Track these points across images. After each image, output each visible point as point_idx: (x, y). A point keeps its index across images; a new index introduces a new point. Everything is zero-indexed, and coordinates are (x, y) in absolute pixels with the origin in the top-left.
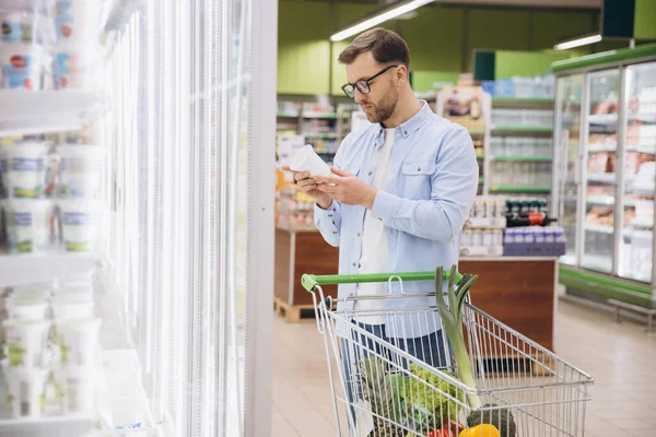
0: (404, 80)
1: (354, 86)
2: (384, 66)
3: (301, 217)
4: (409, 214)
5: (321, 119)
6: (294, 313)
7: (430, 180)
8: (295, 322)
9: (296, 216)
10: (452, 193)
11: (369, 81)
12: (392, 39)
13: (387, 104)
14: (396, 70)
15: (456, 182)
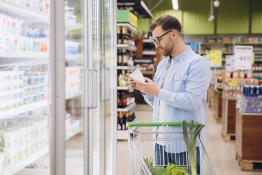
2: (166, 31)
3: (231, 93)
4: (173, 99)
6: (228, 138)
7: (185, 82)
8: (228, 142)
9: (228, 92)
10: (193, 89)
14: (172, 33)
15: (195, 83)
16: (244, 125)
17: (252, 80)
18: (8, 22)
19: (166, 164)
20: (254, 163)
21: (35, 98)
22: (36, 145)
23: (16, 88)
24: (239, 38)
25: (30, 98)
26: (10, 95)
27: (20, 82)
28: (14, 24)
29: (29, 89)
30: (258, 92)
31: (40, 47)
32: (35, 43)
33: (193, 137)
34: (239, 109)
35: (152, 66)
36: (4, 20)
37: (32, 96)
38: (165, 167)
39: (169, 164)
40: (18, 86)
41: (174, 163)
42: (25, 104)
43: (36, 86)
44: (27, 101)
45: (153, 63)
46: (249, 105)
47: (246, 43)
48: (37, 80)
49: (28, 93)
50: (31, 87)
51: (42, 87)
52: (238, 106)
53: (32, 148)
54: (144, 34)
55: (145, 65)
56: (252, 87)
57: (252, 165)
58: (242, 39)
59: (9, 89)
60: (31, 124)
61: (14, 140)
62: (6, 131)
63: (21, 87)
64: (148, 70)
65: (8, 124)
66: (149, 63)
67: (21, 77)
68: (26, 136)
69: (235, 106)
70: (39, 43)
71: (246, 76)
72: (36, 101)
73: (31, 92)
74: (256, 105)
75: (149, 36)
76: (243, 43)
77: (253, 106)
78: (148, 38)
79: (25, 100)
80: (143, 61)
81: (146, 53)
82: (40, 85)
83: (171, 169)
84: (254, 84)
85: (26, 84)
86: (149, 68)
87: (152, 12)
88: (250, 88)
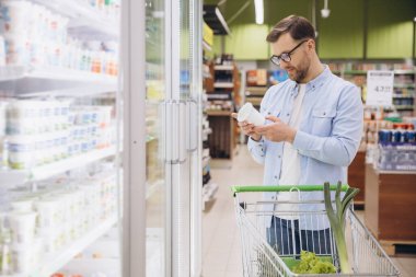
0: (313, 50)
1: (279, 57)
2: (299, 42)
4: (319, 148)
5: (406, 75)
7: (332, 121)
10: (350, 133)
11: (289, 54)
12: (303, 23)
13: (303, 67)
14: (307, 43)
15: (352, 124)
16: (382, 188)
17: (383, 123)
18: (47, 20)
19: (298, 252)
20: (396, 245)
21: (84, 146)
22: (86, 222)
23: (57, 129)
24: (350, 65)
25: (76, 146)
26: (49, 141)
27: (63, 119)
28: (54, 24)
29: (75, 132)
30: (402, 139)
31: (91, 65)
32: (84, 57)
33: (341, 208)
34: (371, 165)
35: (229, 104)
36: (41, 15)
37: (80, 143)
38: (298, 258)
39: (303, 252)
40: (60, 127)
41: (311, 250)
42: (70, 155)
43: (85, 127)
44: (74, 152)
45: (230, 99)
46: (389, 158)
47: (359, 71)
48: (86, 117)
49: (75, 138)
50: (79, 128)
51: (94, 130)
52: (369, 160)
53: (73, 231)
54: (215, 58)
55: (220, 102)
56: (394, 131)
57: (394, 248)
58: (353, 67)
59: (47, 130)
60: (77, 188)
61: (55, 215)
62: (41, 199)
63: (65, 128)
64: (223, 109)
65: (39, 187)
66: (225, 100)
67: (64, 111)
68: (72, 207)
69: (364, 160)
70: (89, 58)
71: (373, 117)
72: (86, 152)
73: (78, 136)
74: (399, 158)
75: (222, 60)
76: (355, 72)
77: (396, 160)
78: (221, 64)
79: (70, 149)
80: (217, 96)
81: (219, 85)
82: (91, 125)
83: (308, 261)
84: (386, 127)
85: (72, 123)
86: (225, 106)
87: (229, 26)
88: (391, 134)
